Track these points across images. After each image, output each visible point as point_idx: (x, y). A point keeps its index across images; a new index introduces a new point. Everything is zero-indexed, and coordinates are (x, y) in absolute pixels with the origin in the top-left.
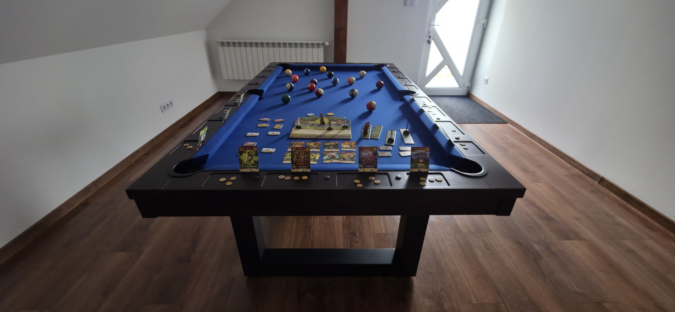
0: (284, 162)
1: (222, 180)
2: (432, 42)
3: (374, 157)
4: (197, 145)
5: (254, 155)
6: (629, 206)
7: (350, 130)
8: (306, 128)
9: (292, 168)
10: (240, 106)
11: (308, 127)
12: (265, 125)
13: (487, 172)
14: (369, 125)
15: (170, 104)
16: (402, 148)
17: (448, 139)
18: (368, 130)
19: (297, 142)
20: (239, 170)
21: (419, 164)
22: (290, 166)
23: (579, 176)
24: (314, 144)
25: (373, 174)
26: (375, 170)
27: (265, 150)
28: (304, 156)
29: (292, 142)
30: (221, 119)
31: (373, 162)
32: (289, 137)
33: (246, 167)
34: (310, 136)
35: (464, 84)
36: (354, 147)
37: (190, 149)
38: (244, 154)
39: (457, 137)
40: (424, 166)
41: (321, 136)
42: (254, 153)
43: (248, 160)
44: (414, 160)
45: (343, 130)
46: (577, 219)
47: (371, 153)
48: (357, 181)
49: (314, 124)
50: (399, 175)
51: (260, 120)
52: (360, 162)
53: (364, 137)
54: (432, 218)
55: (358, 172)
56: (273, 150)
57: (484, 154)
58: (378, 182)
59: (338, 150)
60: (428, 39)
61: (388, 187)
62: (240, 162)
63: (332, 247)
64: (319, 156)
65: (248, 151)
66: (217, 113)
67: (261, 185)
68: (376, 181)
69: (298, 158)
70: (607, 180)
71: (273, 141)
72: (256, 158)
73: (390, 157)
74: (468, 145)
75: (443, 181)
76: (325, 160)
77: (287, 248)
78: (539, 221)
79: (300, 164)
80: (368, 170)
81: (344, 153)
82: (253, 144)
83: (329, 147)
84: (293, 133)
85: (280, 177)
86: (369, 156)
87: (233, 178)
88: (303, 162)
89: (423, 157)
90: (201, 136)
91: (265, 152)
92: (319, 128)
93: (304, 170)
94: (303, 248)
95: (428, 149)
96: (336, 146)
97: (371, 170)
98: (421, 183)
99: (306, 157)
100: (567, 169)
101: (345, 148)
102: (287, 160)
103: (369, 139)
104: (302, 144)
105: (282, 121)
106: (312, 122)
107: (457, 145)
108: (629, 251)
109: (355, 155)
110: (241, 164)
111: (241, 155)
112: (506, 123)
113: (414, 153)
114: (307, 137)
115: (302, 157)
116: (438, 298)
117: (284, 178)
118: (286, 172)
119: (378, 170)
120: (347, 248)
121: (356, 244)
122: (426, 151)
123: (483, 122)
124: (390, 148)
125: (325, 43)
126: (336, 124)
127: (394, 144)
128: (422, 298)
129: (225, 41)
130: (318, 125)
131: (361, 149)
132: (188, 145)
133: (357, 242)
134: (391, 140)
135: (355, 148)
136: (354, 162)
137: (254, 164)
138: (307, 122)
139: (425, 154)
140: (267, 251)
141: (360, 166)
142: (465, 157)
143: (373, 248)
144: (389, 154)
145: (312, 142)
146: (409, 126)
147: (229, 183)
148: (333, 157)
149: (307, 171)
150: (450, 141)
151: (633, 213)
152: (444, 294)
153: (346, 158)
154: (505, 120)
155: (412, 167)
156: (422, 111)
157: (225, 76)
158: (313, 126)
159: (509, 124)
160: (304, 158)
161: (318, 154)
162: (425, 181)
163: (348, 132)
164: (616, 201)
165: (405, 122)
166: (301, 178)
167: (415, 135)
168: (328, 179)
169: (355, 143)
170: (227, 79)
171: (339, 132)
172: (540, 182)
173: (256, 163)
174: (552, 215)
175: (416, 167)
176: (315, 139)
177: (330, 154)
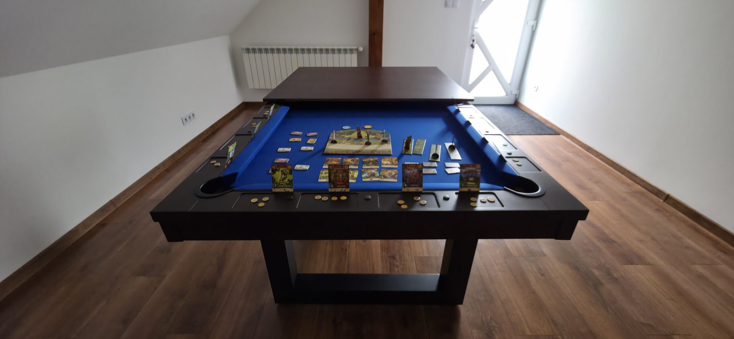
0: (320, 180)
1: (254, 200)
2: (476, 46)
3: (419, 175)
4: (226, 162)
5: (288, 173)
6: (699, 227)
7: (390, 144)
8: (342, 143)
9: (329, 188)
10: (269, 120)
11: (344, 142)
12: (297, 139)
13: (544, 193)
14: (411, 139)
15: (192, 116)
16: (448, 164)
17: (499, 154)
18: (410, 144)
19: (333, 158)
20: (272, 190)
21: (469, 183)
22: (327, 185)
23: (642, 194)
24: (351, 160)
25: (419, 194)
26: (420, 190)
27: (298, 167)
28: (342, 174)
29: (327, 158)
30: (249, 134)
31: (417, 180)
32: (324, 153)
33: (279, 186)
34: (347, 151)
35: (511, 92)
36: (395, 163)
37: (218, 166)
38: (277, 172)
39: (509, 152)
40: (475, 184)
41: (359, 151)
42: (288, 171)
43: (282, 179)
44: (463, 178)
45: (382, 144)
46: (641, 241)
47: (416, 171)
48: (401, 202)
49: (351, 138)
50: (447, 194)
51: (292, 133)
52: (404, 181)
53: (406, 152)
54: (480, 241)
55: (401, 192)
56: (306, 167)
57: (540, 171)
58: (424, 202)
59: (378, 167)
60: (471, 43)
61: (435, 209)
62: (273, 181)
63: (370, 272)
64: (357, 174)
65: (281, 169)
66: (245, 126)
67: (297, 206)
68: (422, 202)
69: (335, 176)
70: (673, 197)
71: (306, 157)
72: (290, 177)
73: (436, 174)
74: (521, 161)
75: (496, 202)
76: (364, 178)
77: (321, 273)
78: (598, 244)
79: (338, 183)
80: (412, 189)
81: (384, 170)
82: (285, 161)
83: (367, 163)
84: (328, 149)
85: (316, 197)
86: (413, 173)
87: (266, 199)
88: (342, 181)
89: (473, 176)
90: (230, 153)
91: (299, 169)
92: (356, 142)
93: (342, 190)
94: (338, 272)
95: (479, 166)
96: (375, 163)
97: (416, 189)
98: (472, 204)
99: (344, 175)
100: (628, 185)
101: (385, 165)
102: (324, 178)
103: (411, 155)
104: (338, 161)
105: (315, 135)
106: (348, 136)
107: (509, 161)
108: (701, 277)
109: (397, 172)
110: (273, 183)
111: (273, 174)
112: (559, 134)
113: (463, 170)
114: (344, 153)
115: (341, 175)
116: (487, 329)
117: (321, 199)
118: (323, 192)
119: (424, 190)
120: (385, 273)
121: (396, 269)
122: (476, 168)
123: (533, 133)
124: (435, 164)
125: (359, 48)
126: (374, 138)
127: (439, 160)
128: (470, 329)
129: (251, 47)
130: (355, 139)
131: (405, 166)
132: (215, 162)
133: (397, 267)
134: (436, 156)
135: (396, 165)
136: (396, 180)
137: (288, 183)
138: (343, 135)
139: (476, 172)
140: (300, 277)
141: (404, 184)
142: (518, 175)
143: (415, 273)
144: (434, 171)
145: (350, 158)
146: (455, 140)
147: (261, 205)
148: (373, 175)
149: (346, 191)
150: (501, 157)
151: (703, 234)
152: (495, 324)
153: (387, 176)
154: (557, 131)
155: (461, 186)
156: (468, 123)
157: (251, 86)
158: (350, 141)
159: (561, 136)
160: (342, 176)
161: (356, 171)
162: (476, 202)
163: (388, 147)
164: (684, 221)
165: (450, 136)
166: (339, 198)
167: (461, 149)
168: (369, 199)
169: (396, 159)
170: (253, 88)
171: (379, 147)
172: (599, 200)
173: (291, 182)
174: (613, 237)
175: (465, 186)
176: (352, 155)
177: (369, 171)
